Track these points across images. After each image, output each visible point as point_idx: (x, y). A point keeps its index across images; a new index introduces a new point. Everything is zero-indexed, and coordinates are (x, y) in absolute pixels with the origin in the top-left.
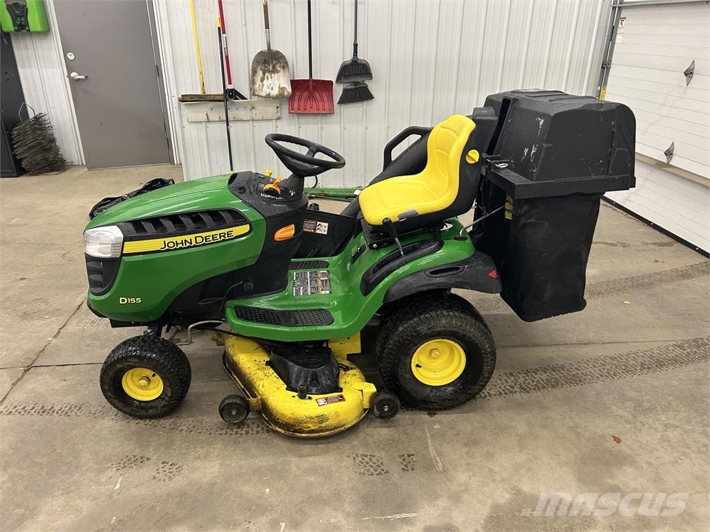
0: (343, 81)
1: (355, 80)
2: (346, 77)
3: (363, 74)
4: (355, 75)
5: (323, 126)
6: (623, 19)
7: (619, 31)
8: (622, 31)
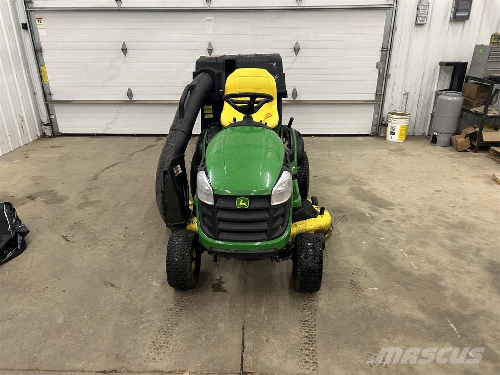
6: (39, 19)
7: (38, 27)
8: (43, 27)
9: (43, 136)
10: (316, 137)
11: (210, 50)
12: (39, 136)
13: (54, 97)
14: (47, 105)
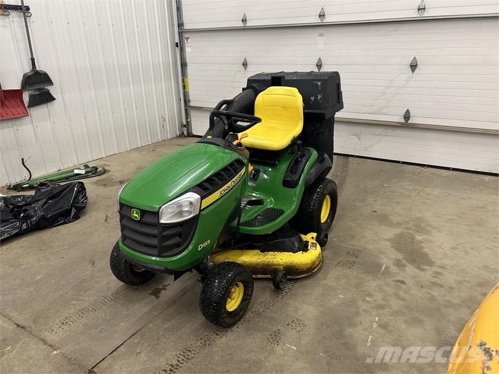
0: (28, 89)
1: (39, 87)
2: (30, 85)
3: (45, 81)
4: (39, 82)
5: (18, 128)
6: (187, 38)
7: (186, 45)
8: (189, 45)
9: (182, 135)
10: (429, 168)
11: (319, 66)
12: (178, 134)
13: (192, 104)
14: (186, 111)
